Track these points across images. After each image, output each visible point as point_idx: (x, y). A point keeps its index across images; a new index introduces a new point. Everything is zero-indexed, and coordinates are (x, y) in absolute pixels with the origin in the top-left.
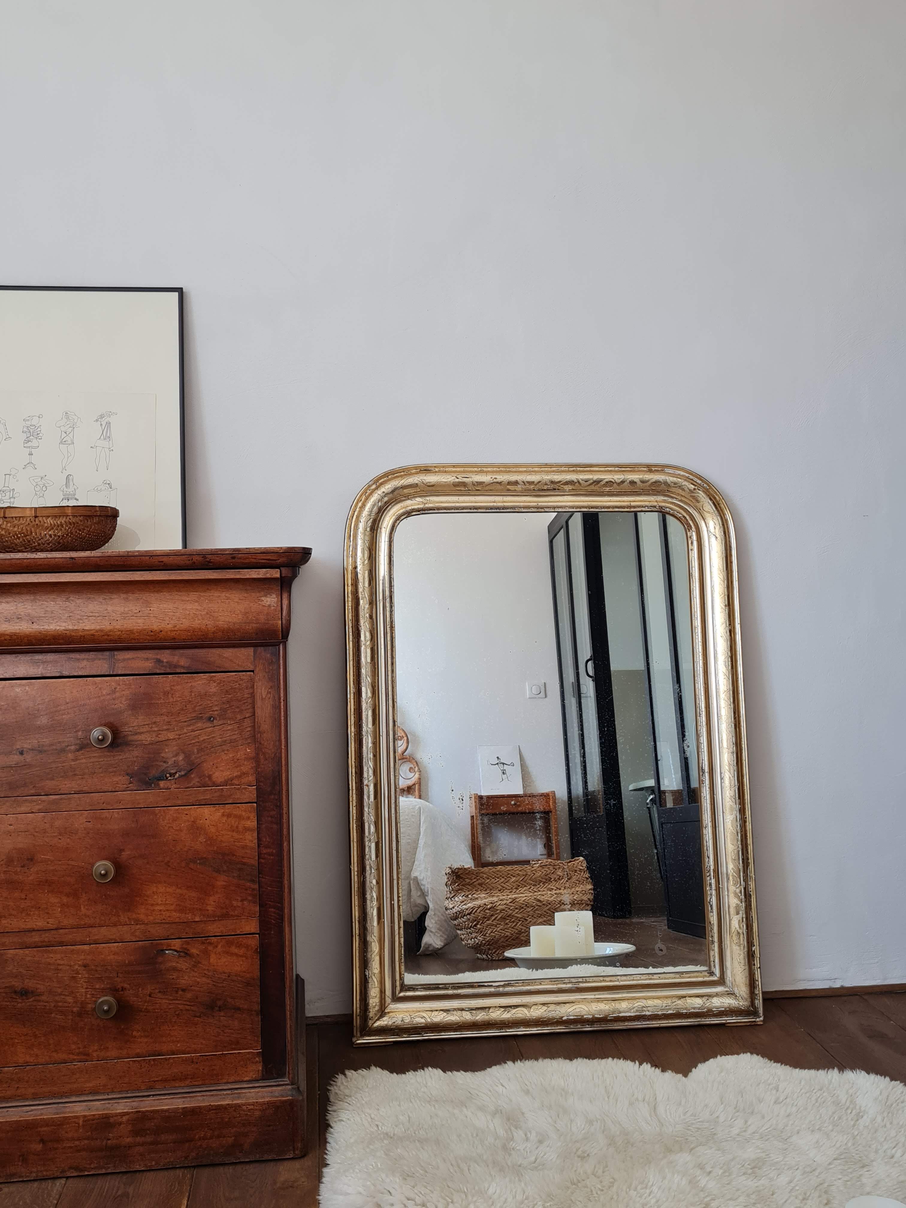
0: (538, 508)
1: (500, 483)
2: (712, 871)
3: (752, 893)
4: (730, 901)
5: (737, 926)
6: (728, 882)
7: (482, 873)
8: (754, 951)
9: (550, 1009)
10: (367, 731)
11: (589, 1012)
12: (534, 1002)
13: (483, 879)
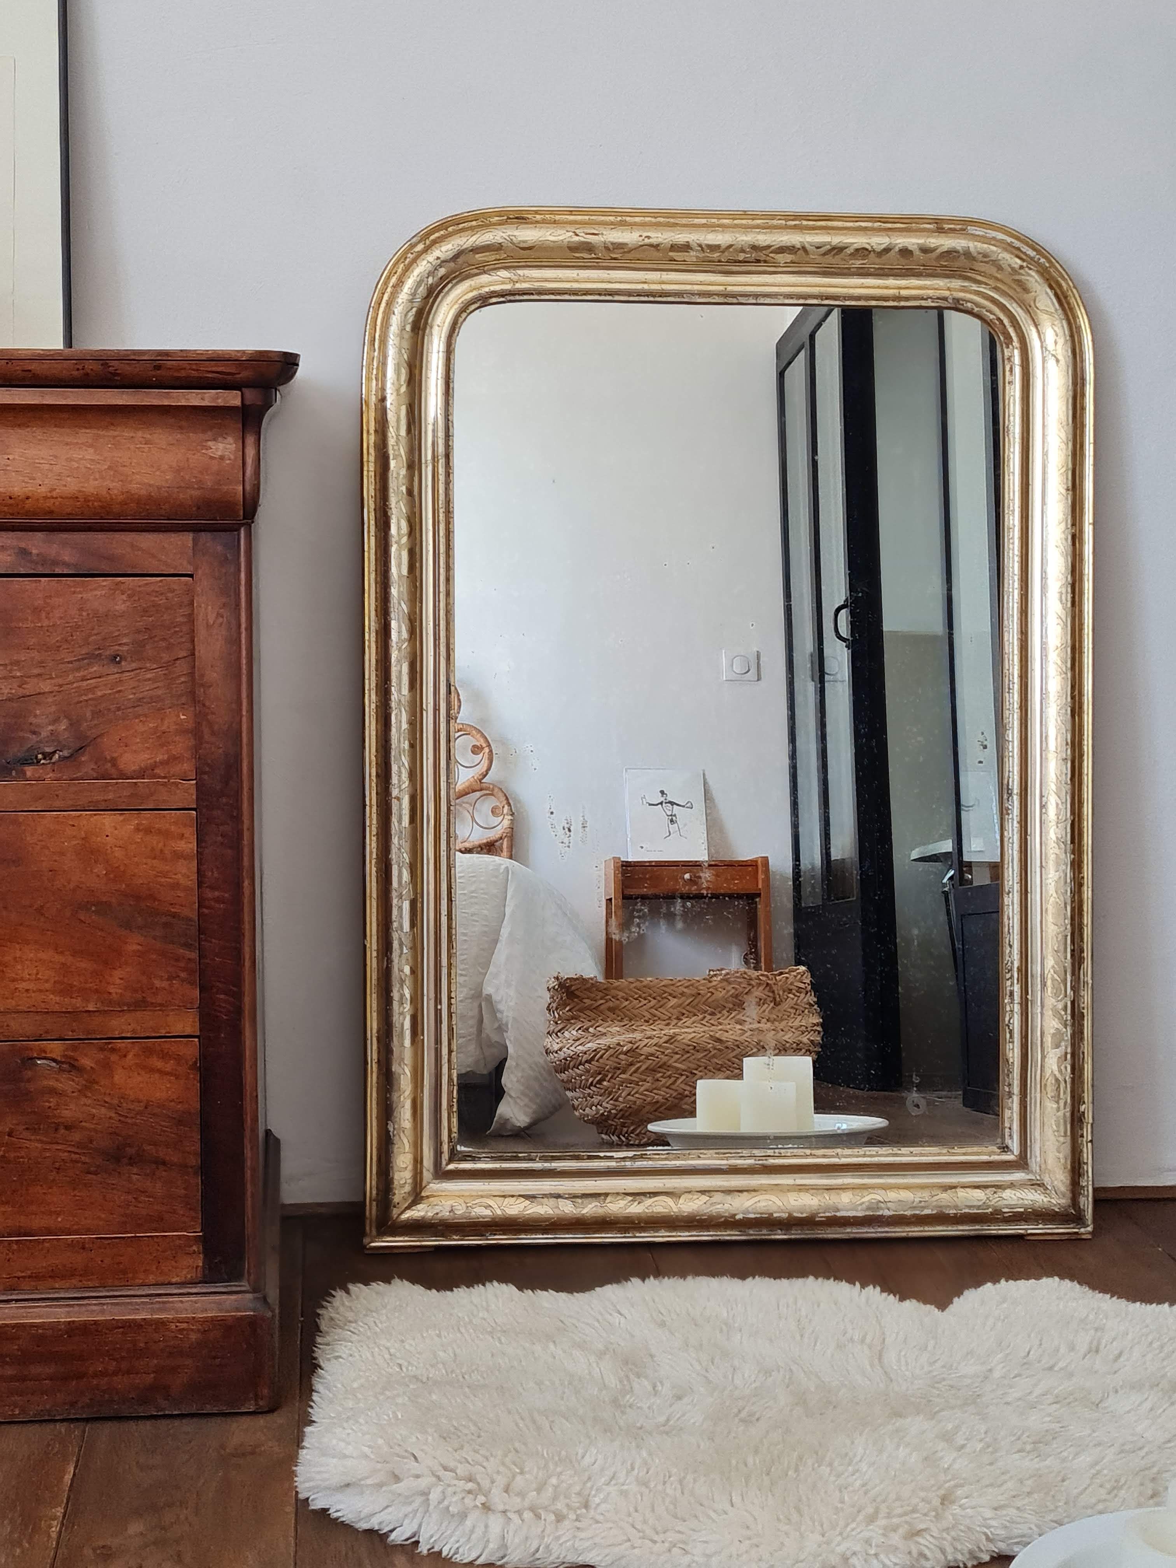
0: (726, 296)
1: (656, 247)
2: (1015, 969)
3: (1085, 1011)
4: (1044, 1024)
5: (1055, 1068)
6: (1042, 990)
7: (615, 988)
8: (1084, 1113)
9: (713, 1200)
10: (400, 701)
11: (783, 1208)
12: (685, 1188)
13: (618, 1000)
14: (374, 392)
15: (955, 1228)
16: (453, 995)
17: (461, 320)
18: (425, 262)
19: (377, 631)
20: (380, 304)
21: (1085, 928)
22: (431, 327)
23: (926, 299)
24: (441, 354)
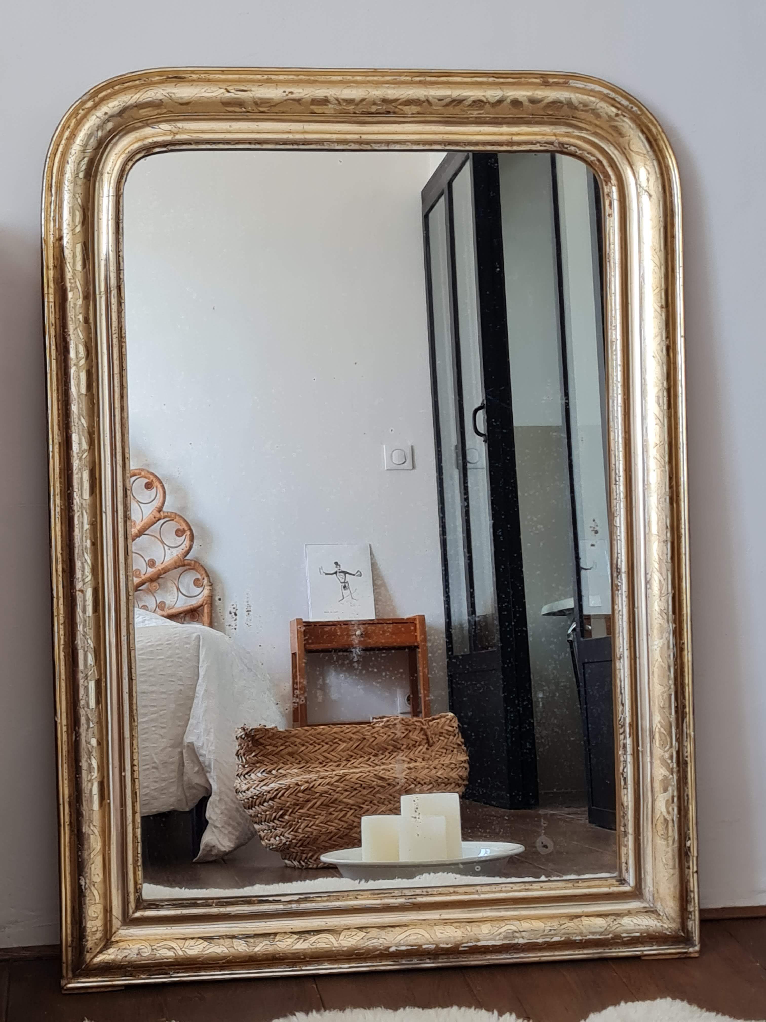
0: (360, 143)
1: (298, 101)
2: (627, 725)
3: (688, 759)
4: (653, 771)
5: (664, 810)
6: (651, 742)
7: (293, 736)
8: (689, 847)
9: (369, 935)
10: (82, 504)
11: (431, 940)
12: (345, 925)
13: (296, 746)
14: (52, 233)
15: (581, 952)
16: (135, 763)
17: (128, 167)
18: (94, 117)
19: (60, 443)
20: (55, 155)
21: (687, 688)
22: (102, 174)
23: (535, 144)
24: (111, 198)
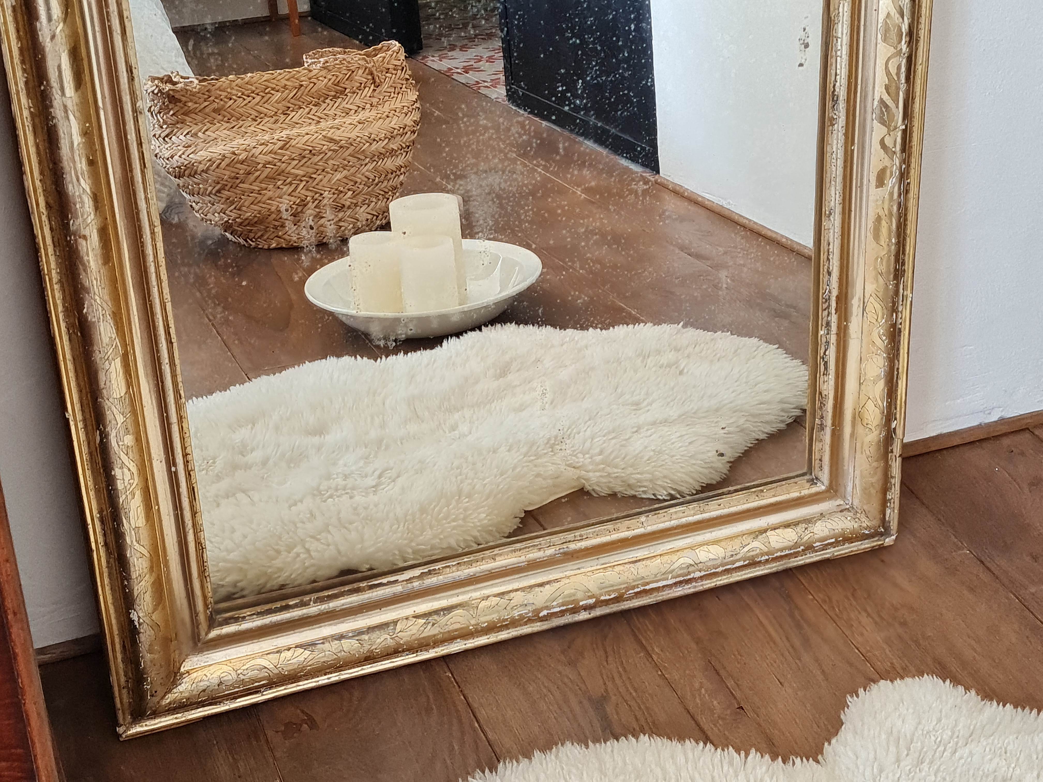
7: (217, 89)
13: (221, 100)
